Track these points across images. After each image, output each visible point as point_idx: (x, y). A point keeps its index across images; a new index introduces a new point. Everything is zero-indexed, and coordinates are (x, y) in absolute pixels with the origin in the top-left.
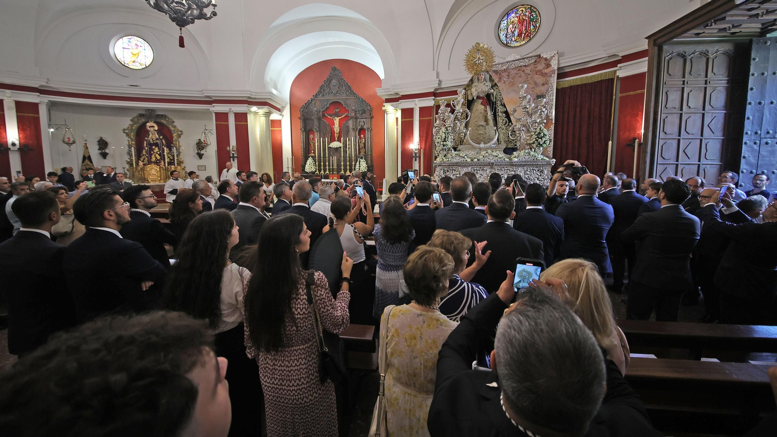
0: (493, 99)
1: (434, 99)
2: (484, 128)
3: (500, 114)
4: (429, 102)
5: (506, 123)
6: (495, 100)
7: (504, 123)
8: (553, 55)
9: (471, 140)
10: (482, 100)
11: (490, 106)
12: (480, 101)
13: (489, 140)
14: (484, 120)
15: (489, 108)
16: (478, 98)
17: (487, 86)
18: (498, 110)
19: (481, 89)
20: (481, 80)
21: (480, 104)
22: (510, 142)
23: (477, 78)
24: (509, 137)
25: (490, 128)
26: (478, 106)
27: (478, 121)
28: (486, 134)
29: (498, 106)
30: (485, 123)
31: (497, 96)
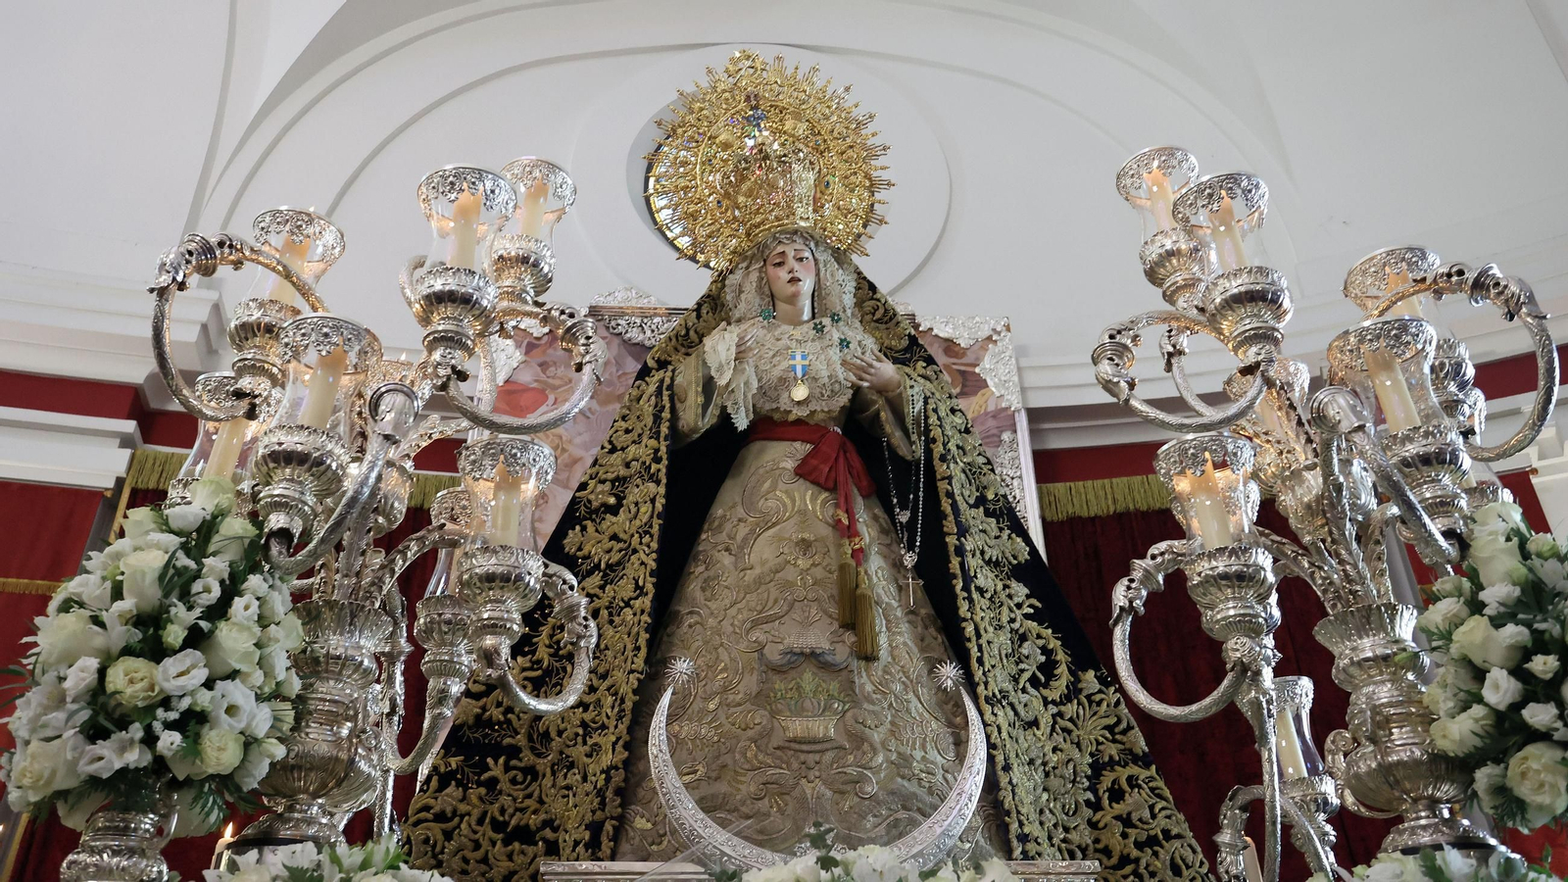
0: (896, 442)
2: (834, 686)
3: (985, 579)
5: (1048, 668)
6: (919, 450)
7: (1030, 668)
8: (986, 333)
9: (708, 806)
10: (809, 447)
11: (875, 500)
12: (784, 455)
13: (902, 815)
14: (833, 610)
15: (875, 518)
16: (769, 426)
17: (844, 343)
18: (963, 531)
19: (793, 358)
20: (793, 299)
21: (788, 476)
22: (1125, 860)
23: (759, 288)
24: (1119, 808)
25: (899, 687)
26: (774, 488)
27: (769, 620)
28: (859, 740)
29: (950, 495)
30: (850, 638)
31: (933, 419)
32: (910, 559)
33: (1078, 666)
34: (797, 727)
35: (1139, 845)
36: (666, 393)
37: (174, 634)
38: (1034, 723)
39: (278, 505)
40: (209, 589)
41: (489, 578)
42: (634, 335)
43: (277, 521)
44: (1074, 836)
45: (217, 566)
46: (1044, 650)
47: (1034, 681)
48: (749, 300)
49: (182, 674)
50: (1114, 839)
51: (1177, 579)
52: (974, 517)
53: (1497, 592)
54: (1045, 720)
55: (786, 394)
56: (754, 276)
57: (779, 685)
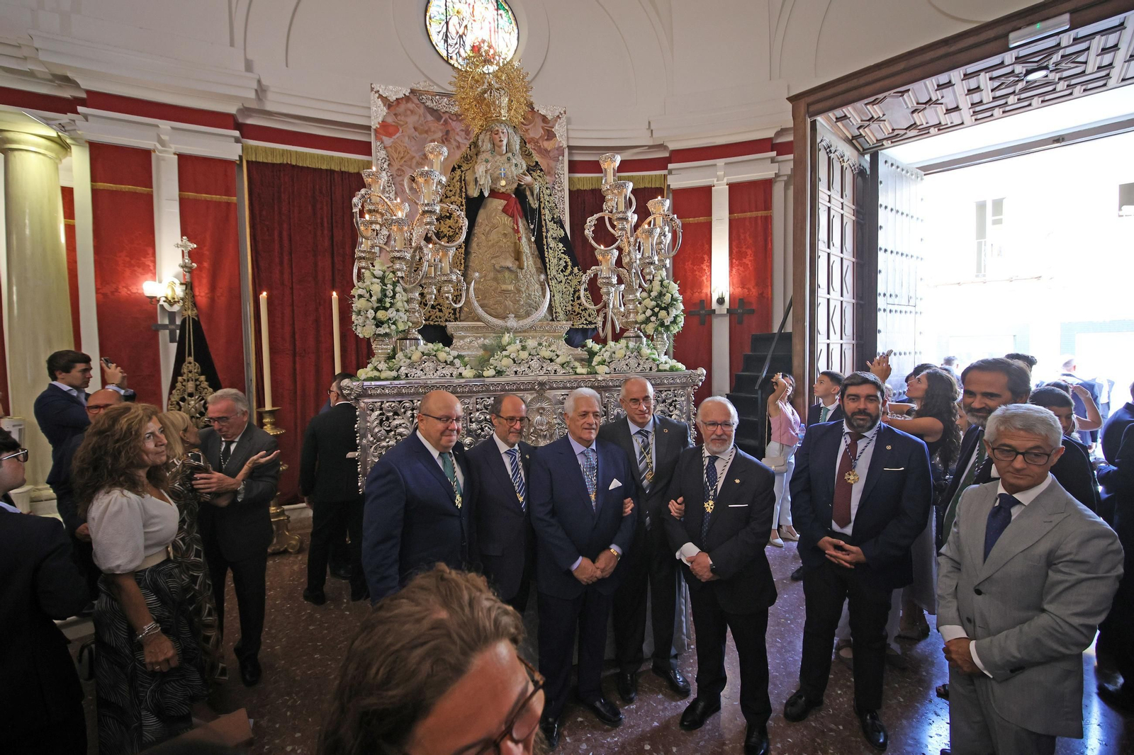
0: (531, 202)
1: (237, 141)
2: (513, 276)
3: (552, 244)
4: (223, 146)
5: (566, 267)
6: (537, 206)
7: (561, 267)
8: (557, 114)
9: (482, 306)
10: (506, 202)
11: (524, 219)
12: (499, 204)
13: (529, 309)
14: (513, 255)
15: (524, 225)
16: (494, 193)
17: (516, 165)
18: (547, 231)
19: (501, 170)
20: (500, 147)
21: (501, 211)
22: (578, 313)
23: (490, 141)
24: (579, 302)
25: (529, 276)
26: (496, 215)
27: (496, 257)
28: (519, 291)
29: (545, 220)
30: (517, 263)
31: (541, 195)
32: (533, 239)
33: (573, 266)
34: (504, 287)
35: (582, 310)
36: (463, 182)
37: (388, 305)
38: (561, 282)
39: (399, 270)
40: (390, 293)
41: (446, 281)
42: (429, 103)
43: (399, 274)
44: (567, 308)
45: (390, 287)
46: (566, 262)
47: (562, 271)
48: (487, 146)
49: (391, 313)
50: (577, 309)
51: (596, 275)
52: (551, 225)
53: (654, 294)
54: (564, 281)
55: (498, 183)
56: (488, 137)
57: (499, 276)
